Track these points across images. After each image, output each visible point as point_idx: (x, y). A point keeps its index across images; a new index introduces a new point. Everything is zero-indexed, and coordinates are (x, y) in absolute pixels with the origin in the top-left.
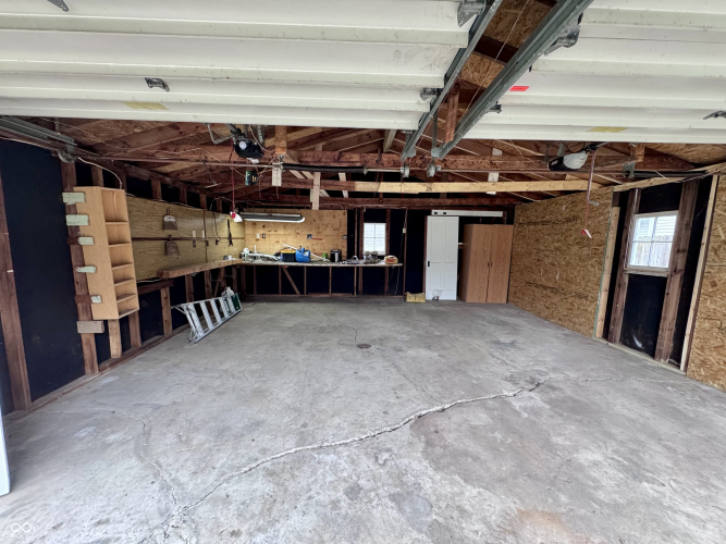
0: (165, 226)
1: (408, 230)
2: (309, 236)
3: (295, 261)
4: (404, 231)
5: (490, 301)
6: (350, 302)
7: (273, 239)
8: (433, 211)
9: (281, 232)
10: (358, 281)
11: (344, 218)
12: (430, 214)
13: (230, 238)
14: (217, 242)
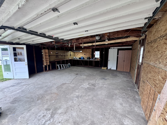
0: (56, 53)
1: (105, 53)
2: (85, 54)
3: (81, 59)
4: (104, 53)
5: (124, 71)
6: (92, 68)
7: (79, 55)
8: (111, 48)
9: (80, 54)
10: (94, 64)
11: (91, 51)
12: (110, 48)
13: (70, 55)
14: (67, 56)
